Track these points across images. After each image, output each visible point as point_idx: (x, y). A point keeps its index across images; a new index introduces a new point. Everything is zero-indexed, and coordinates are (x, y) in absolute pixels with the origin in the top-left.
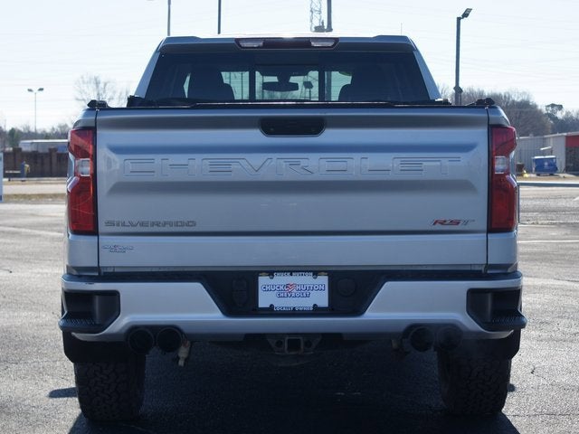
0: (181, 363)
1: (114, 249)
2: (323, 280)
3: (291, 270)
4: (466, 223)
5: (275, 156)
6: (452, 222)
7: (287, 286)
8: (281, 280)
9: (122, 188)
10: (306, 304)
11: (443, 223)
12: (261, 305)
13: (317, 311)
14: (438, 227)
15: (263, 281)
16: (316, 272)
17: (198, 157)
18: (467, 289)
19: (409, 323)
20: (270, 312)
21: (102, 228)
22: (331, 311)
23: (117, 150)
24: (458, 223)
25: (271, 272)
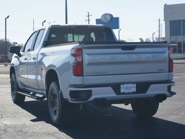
0: (81, 109)
1: (87, 79)
2: (135, 85)
3: (128, 83)
5: (125, 55)
7: (127, 87)
8: (126, 85)
9: (89, 64)
10: (131, 91)
11: (160, 70)
12: (121, 92)
13: (133, 93)
14: (159, 71)
15: (122, 86)
16: (133, 83)
17: (108, 56)
18: (167, 86)
19: (156, 95)
20: (123, 93)
21: (84, 74)
22: (137, 92)
23: (88, 54)
24: (163, 70)
25: (123, 84)
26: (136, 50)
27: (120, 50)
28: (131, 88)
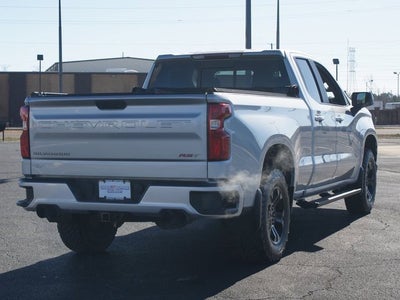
1: (37, 166)
2: (128, 184)
4: (196, 156)
5: (102, 120)
6: (189, 156)
7: (111, 187)
8: (109, 183)
10: (120, 196)
11: (184, 155)
12: (101, 196)
13: (125, 201)
14: (182, 158)
15: (101, 184)
16: (124, 180)
18: (189, 191)
20: (104, 200)
21: (32, 155)
23: (37, 117)
24: (191, 156)
25: (104, 179)
26: (129, 109)
27: (94, 110)
28: (120, 190)
